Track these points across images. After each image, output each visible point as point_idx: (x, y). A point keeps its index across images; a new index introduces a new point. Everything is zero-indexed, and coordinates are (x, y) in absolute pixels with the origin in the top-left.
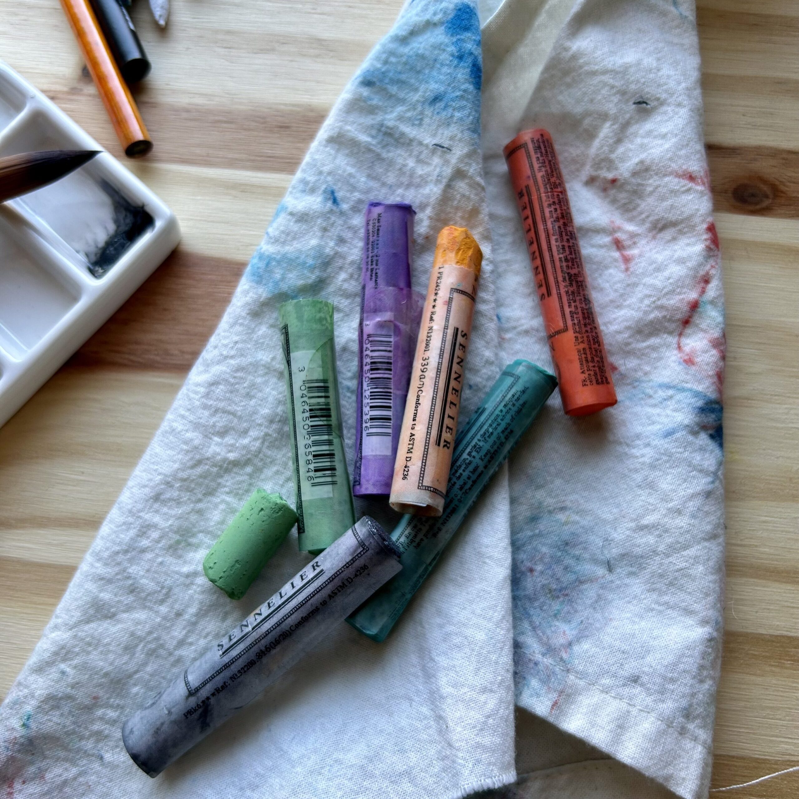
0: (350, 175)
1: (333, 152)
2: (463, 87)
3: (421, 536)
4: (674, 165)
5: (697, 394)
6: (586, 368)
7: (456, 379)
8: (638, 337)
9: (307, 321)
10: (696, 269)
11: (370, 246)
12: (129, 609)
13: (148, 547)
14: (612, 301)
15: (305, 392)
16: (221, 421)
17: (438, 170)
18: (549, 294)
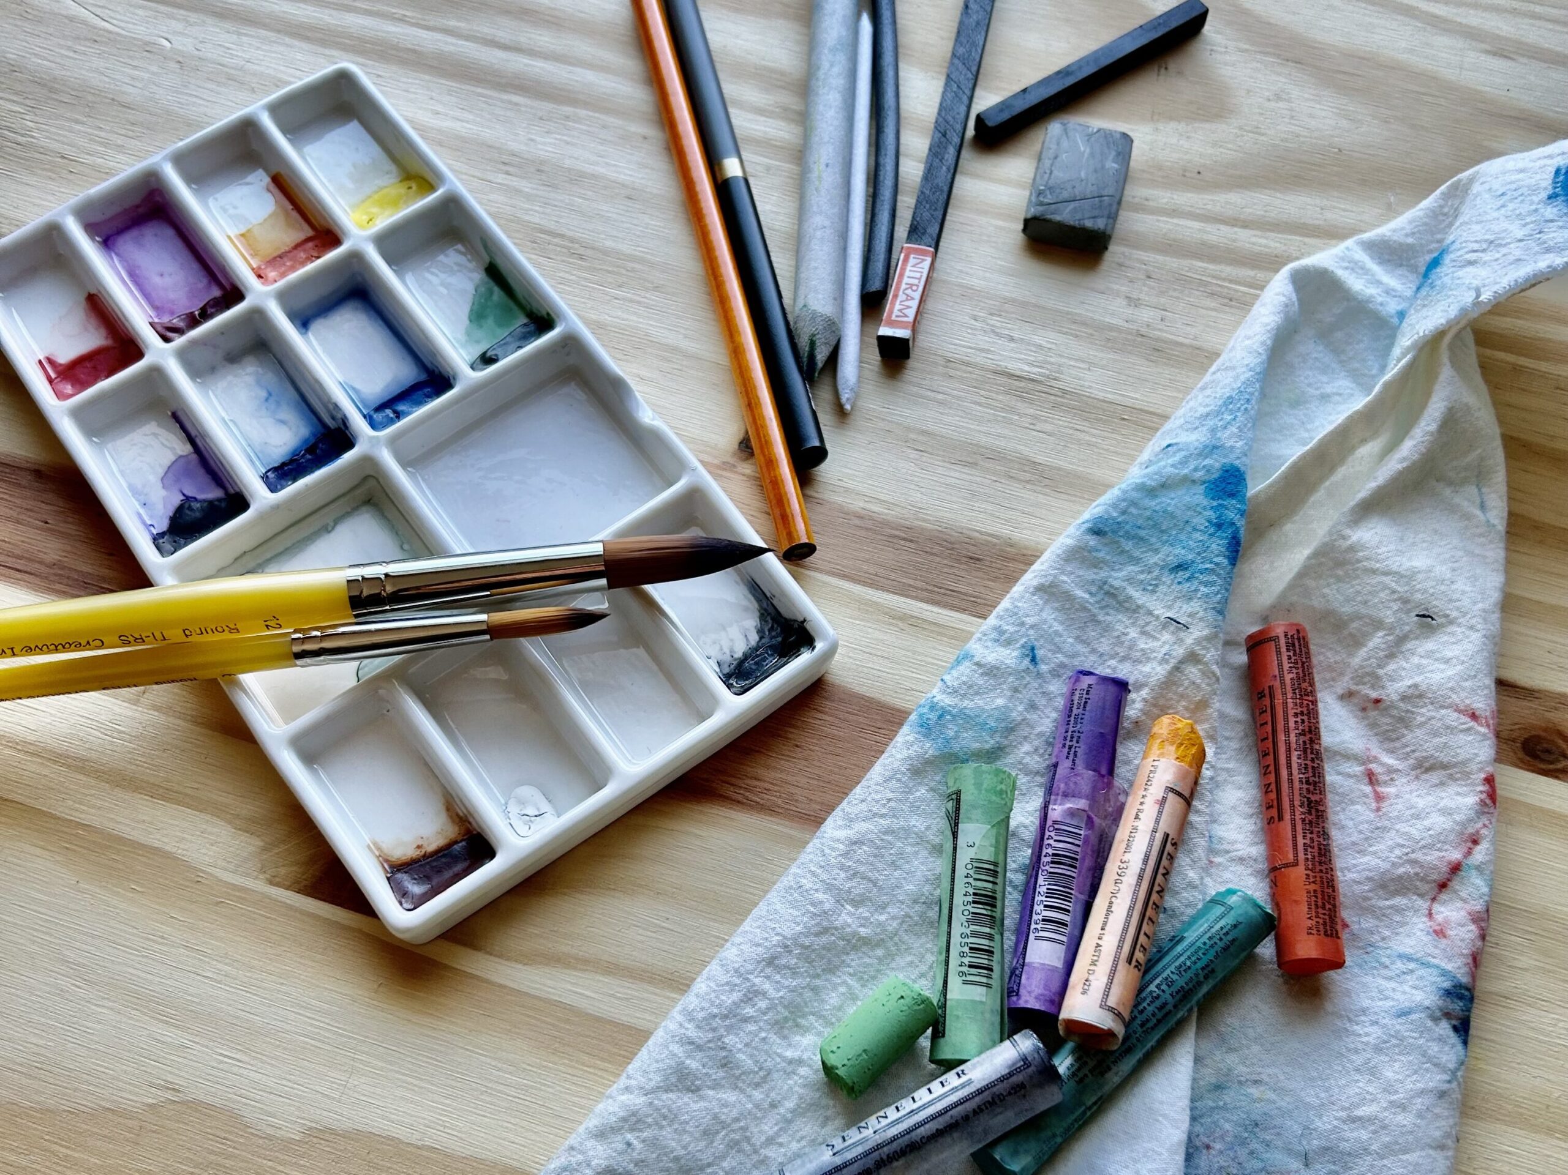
0: (1056, 632)
1: (1040, 602)
2: (1216, 560)
3: (1085, 1071)
4: (1454, 696)
5: (1444, 973)
6: (1314, 914)
7: (1158, 892)
8: (1381, 893)
9: (986, 790)
10: (1463, 824)
11: (1072, 719)
12: (716, 1086)
13: (752, 1017)
14: (1354, 844)
15: (971, 872)
16: (859, 887)
17: (1167, 647)
18: (1281, 818)
